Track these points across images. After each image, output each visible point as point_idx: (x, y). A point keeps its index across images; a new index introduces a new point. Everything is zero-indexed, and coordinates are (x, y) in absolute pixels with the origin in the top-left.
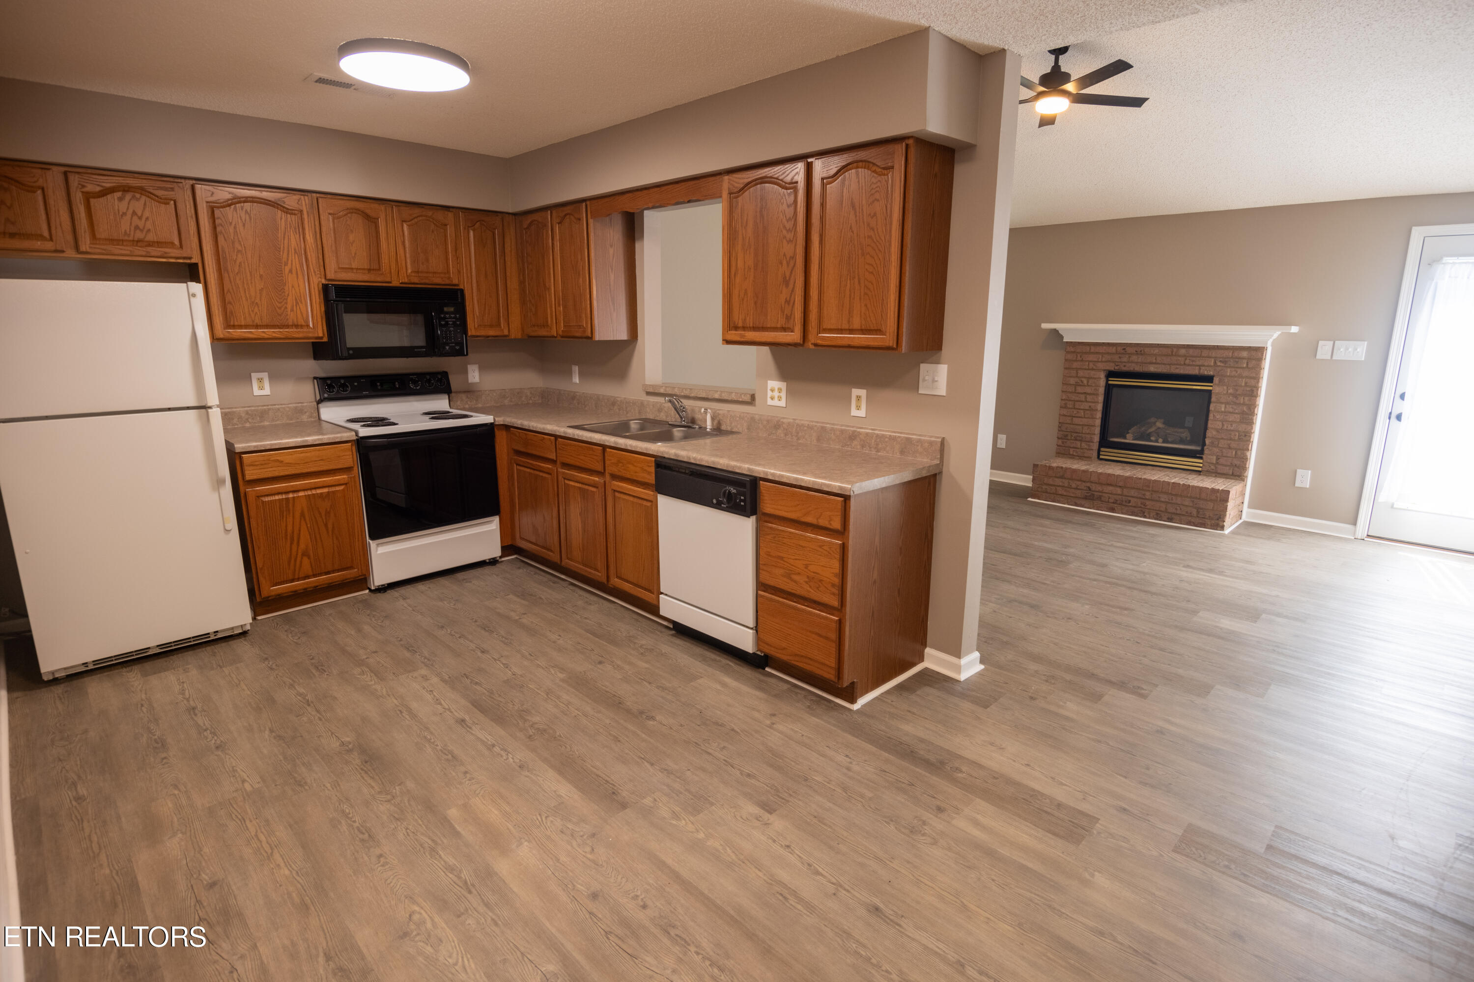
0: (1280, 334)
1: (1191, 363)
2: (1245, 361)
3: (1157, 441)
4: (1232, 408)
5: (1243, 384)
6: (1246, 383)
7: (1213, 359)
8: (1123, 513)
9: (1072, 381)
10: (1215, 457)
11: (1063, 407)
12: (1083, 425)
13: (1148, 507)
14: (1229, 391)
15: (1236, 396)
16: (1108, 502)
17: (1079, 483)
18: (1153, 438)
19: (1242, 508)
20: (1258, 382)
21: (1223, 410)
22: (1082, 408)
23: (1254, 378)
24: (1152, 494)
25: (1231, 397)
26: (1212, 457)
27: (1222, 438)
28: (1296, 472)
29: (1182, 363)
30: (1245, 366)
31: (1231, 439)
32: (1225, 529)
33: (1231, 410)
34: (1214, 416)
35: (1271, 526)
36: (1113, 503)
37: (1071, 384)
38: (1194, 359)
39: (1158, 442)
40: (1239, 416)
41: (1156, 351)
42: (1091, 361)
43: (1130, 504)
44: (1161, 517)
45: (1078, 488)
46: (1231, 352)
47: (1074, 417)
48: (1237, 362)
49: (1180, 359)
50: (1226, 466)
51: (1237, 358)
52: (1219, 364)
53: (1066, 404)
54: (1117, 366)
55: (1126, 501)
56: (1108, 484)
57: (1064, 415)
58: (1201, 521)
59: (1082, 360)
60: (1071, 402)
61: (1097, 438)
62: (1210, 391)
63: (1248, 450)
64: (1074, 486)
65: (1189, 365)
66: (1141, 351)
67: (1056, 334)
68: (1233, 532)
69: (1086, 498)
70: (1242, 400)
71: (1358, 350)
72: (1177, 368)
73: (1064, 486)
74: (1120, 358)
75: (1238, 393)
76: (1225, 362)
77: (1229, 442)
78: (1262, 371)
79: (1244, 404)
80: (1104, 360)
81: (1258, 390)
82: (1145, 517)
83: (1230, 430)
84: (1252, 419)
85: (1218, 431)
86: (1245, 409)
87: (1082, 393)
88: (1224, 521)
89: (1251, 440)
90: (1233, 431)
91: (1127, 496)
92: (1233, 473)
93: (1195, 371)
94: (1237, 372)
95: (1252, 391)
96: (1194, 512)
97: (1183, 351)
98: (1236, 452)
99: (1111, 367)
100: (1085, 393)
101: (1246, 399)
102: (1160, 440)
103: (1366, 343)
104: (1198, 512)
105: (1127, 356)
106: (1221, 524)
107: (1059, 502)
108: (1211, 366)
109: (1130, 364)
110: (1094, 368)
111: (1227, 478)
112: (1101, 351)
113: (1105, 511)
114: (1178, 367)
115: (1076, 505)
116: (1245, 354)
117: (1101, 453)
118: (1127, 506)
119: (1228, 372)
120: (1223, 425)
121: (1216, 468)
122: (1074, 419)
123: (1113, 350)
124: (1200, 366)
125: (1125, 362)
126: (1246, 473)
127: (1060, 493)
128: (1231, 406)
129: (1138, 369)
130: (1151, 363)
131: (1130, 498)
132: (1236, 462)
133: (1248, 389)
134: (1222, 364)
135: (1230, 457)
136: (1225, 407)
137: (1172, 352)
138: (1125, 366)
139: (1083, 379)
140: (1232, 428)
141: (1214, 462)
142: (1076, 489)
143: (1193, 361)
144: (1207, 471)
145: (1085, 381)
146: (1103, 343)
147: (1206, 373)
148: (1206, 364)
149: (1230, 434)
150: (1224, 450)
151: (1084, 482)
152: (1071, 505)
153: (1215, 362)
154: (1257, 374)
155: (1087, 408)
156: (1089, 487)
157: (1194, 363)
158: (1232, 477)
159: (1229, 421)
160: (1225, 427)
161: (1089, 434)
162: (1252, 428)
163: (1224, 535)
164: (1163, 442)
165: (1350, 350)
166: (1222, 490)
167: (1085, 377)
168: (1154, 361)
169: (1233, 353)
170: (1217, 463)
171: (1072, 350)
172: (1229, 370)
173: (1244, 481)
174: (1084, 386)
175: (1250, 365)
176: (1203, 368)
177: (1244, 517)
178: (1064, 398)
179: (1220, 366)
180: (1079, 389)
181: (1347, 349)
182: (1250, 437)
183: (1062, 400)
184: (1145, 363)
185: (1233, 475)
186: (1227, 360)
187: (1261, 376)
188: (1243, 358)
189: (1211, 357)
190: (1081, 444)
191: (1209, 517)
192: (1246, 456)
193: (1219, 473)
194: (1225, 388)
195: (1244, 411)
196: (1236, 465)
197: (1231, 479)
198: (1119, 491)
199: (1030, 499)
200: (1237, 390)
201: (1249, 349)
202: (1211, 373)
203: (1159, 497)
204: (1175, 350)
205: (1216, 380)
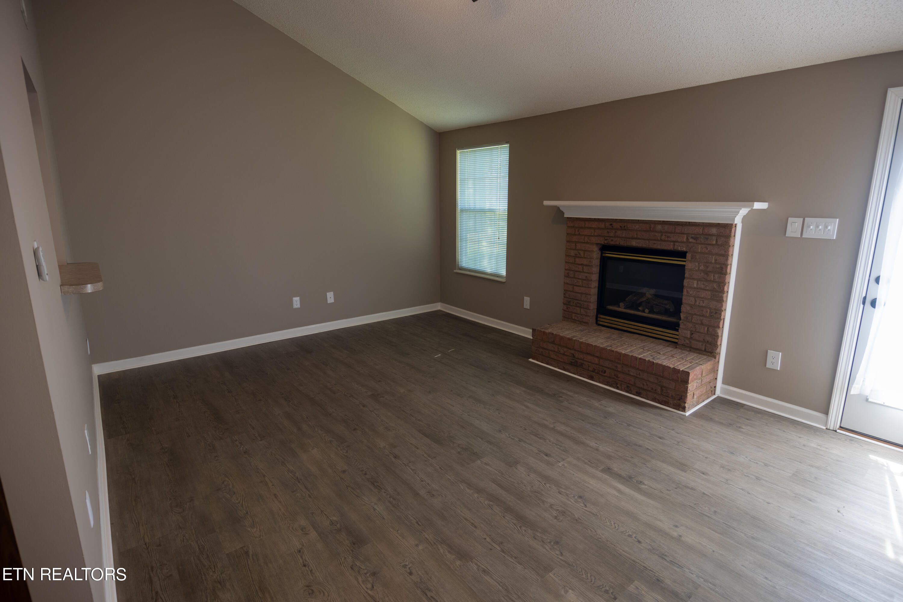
0: (750, 210)
1: (666, 239)
2: (714, 238)
3: (644, 311)
4: (704, 284)
5: (713, 261)
6: (716, 260)
7: (686, 236)
8: (600, 382)
9: (572, 253)
10: (689, 332)
11: (567, 276)
12: (581, 293)
13: (620, 379)
14: (700, 268)
15: (707, 273)
16: (588, 370)
17: (565, 349)
18: (640, 308)
19: (716, 383)
20: (727, 259)
21: (695, 286)
22: (580, 277)
23: (723, 255)
24: (622, 367)
25: (702, 274)
26: (686, 332)
27: (695, 314)
28: (767, 352)
29: (659, 238)
30: (714, 242)
31: (703, 316)
32: (686, 410)
33: (703, 286)
34: (687, 291)
35: (742, 405)
36: (592, 371)
37: (571, 256)
38: (669, 235)
39: (645, 313)
40: (710, 293)
41: (637, 226)
42: (586, 235)
43: (605, 374)
44: (631, 390)
45: (565, 354)
46: (702, 228)
47: (575, 285)
48: (707, 239)
49: (657, 234)
50: (699, 341)
51: (706, 235)
52: (691, 240)
53: (568, 273)
54: (606, 240)
55: (602, 371)
56: (588, 354)
57: (567, 284)
58: (664, 399)
59: (579, 235)
60: (572, 272)
61: (593, 306)
62: (684, 266)
63: (719, 327)
64: (562, 352)
65: (665, 241)
66: (624, 227)
67: (559, 211)
68: (695, 414)
69: (571, 364)
70: (712, 277)
71: (829, 228)
72: (655, 244)
73: (554, 351)
74: (608, 232)
75: (708, 270)
76: (696, 239)
77: (702, 318)
78: (731, 249)
79: (714, 281)
80: (596, 234)
81: (727, 267)
82: (618, 388)
83: (702, 307)
84: (722, 297)
85: (691, 306)
86: (715, 287)
87: (579, 264)
88: (685, 403)
89: (722, 317)
90: (704, 307)
91: (602, 366)
92: (705, 349)
93: (669, 247)
94: (707, 249)
95: (722, 268)
96: (659, 389)
97: (659, 227)
98: (708, 329)
99: (602, 241)
100: (582, 264)
101: (717, 276)
102: (647, 311)
103: (838, 220)
104: (662, 390)
105: (614, 231)
106: (682, 404)
107: (551, 365)
108: (683, 242)
109: (616, 239)
110: (589, 242)
111: (700, 353)
112: (593, 226)
113: (586, 378)
114: (655, 242)
115: (564, 369)
116: (714, 231)
117: (599, 319)
118: (603, 375)
119: (699, 248)
120: (696, 301)
121: (690, 342)
122: (575, 287)
123: (602, 225)
124: (674, 242)
125: (612, 237)
126: (718, 350)
127: (552, 357)
128: (702, 282)
129: (623, 243)
130: (633, 238)
131: (605, 369)
132: (708, 338)
133: (718, 266)
134: (694, 241)
135: (702, 333)
136: (697, 283)
137: (650, 228)
138: (612, 241)
139: (580, 252)
140: (704, 305)
141: (689, 337)
142: (564, 354)
143: (668, 237)
144: (682, 345)
145: (582, 253)
146: (595, 219)
147: (679, 249)
148: (679, 240)
149: (702, 311)
150: (697, 326)
151: (570, 349)
152: (561, 369)
153: (687, 239)
154: (725, 252)
155: (584, 278)
156: (573, 355)
157: (669, 239)
158: (705, 353)
159: (701, 298)
160: (697, 303)
161: (586, 301)
162: (722, 306)
163: (683, 418)
164: (650, 312)
165: (820, 227)
166: (682, 371)
167: (582, 250)
168: (636, 236)
169: (703, 230)
170: (691, 338)
171: (572, 225)
172: (700, 246)
173: (715, 358)
174: (581, 257)
175: (720, 243)
176: (677, 244)
177: (718, 393)
178: (567, 268)
179: (692, 242)
180: (578, 261)
181: (817, 226)
182: (720, 314)
183: (566, 269)
184: (629, 238)
185: (705, 351)
186: (698, 236)
187: (730, 253)
188: (713, 235)
189: (684, 234)
190: (580, 310)
191: (672, 396)
192: (717, 333)
193: (693, 348)
194: (697, 264)
195: (714, 288)
196: (708, 341)
197: (704, 355)
198: (596, 360)
199: (531, 360)
200: (707, 267)
201: (718, 225)
202: (684, 249)
203: (629, 371)
204: (652, 226)
205: (689, 256)
